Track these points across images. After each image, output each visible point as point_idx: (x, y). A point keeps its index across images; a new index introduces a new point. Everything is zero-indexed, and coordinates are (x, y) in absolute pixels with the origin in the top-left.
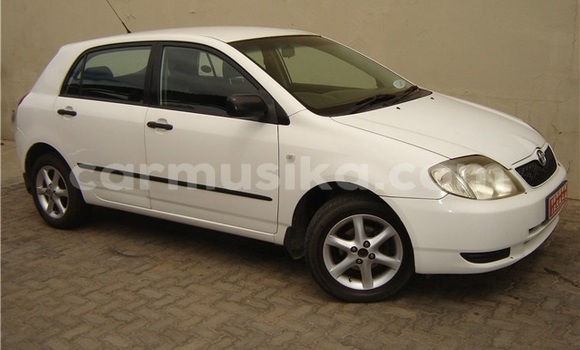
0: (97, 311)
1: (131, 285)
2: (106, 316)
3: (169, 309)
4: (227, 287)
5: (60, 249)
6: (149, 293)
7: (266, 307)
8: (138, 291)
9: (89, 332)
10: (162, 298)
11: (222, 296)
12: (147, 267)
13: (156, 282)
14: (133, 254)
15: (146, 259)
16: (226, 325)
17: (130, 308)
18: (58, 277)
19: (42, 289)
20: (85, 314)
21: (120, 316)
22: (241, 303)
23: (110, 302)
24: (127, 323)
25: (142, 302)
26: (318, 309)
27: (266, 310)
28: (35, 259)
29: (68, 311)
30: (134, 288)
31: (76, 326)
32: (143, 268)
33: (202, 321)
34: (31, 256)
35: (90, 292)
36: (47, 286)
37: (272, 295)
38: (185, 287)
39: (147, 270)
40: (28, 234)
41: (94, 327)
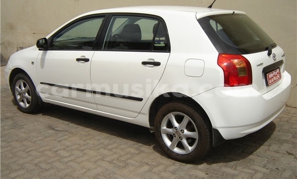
0: (31, 162)
1: (54, 147)
2: (36, 165)
3: (71, 164)
4: (105, 152)
5: (23, 124)
6: (63, 153)
7: (123, 165)
8: (57, 151)
9: (24, 174)
10: (68, 157)
11: (102, 157)
12: (66, 137)
13: (68, 147)
14: (60, 130)
15: (66, 133)
16: (99, 175)
17: (50, 162)
18: (17, 141)
19: (7, 147)
20: (25, 163)
21: (43, 166)
22: (111, 162)
23: (40, 157)
24: (46, 170)
25: (58, 158)
26: (152, 169)
27: (123, 167)
28: (7, 130)
29: (17, 161)
30: (55, 150)
31: (18, 170)
32: (63, 138)
33: (86, 172)
34: (6, 127)
35: (31, 151)
36: (10, 146)
37: (129, 158)
38: (83, 151)
39: (65, 139)
40: (9, 115)
41: (28, 171)
